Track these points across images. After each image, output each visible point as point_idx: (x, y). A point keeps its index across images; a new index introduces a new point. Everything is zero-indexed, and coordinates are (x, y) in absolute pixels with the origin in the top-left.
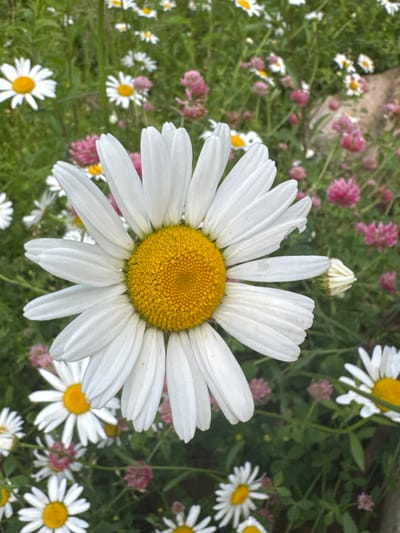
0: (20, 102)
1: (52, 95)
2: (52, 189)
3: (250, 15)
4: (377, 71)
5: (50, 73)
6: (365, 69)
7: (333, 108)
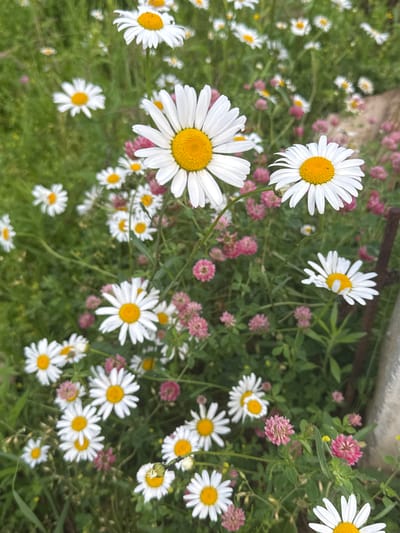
0: (79, 112)
1: (102, 107)
2: (102, 183)
3: (253, 47)
4: (376, 92)
5: (100, 90)
6: (365, 91)
7: (334, 124)
